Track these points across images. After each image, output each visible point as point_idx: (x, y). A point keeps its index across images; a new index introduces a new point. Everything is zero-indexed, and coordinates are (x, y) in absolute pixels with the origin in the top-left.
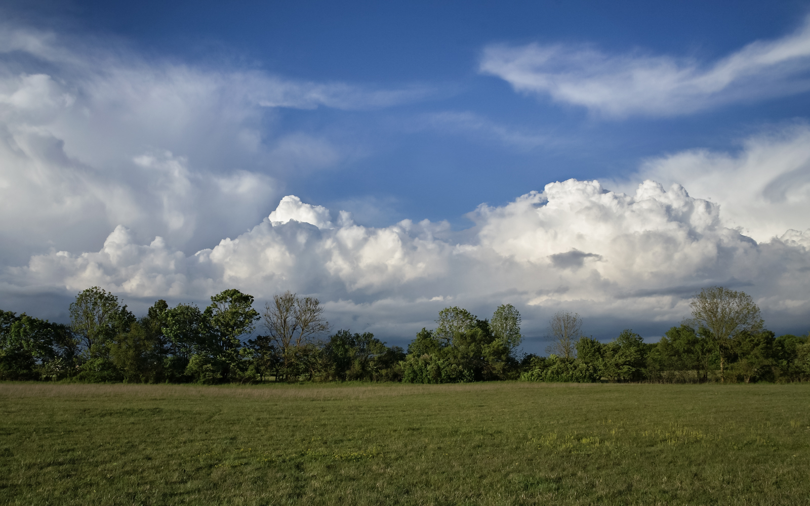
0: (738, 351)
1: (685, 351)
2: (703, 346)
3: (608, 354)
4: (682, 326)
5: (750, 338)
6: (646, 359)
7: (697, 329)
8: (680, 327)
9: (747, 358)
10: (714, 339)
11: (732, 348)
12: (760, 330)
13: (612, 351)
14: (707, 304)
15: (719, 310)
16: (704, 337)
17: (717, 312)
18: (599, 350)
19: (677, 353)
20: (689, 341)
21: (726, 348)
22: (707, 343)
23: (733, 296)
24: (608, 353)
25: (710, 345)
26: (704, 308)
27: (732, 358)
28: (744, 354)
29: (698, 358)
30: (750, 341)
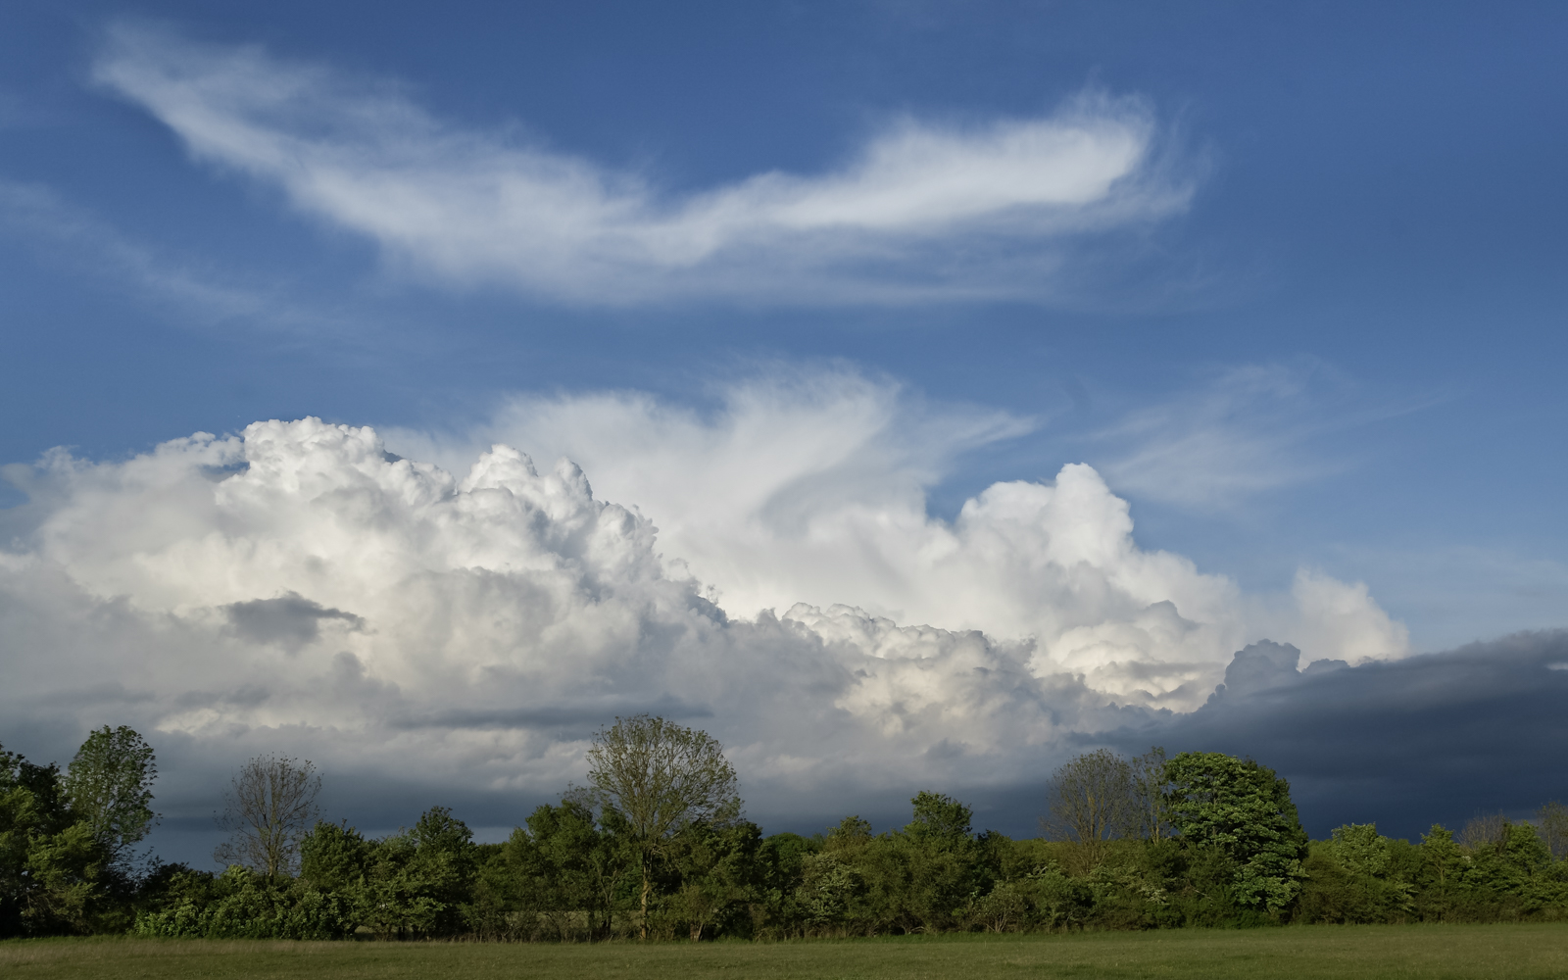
0: (683, 867)
1: (568, 865)
2: (607, 851)
3: (381, 866)
4: (564, 802)
5: (711, 837)
6: (473, 880)
7: (598, 813)
8: (561, 806)
9: (701, 883)
10: (633, 839)
11: (670, 861)
12: (732, 822)
13: (391, 860)
14: (623, 756)
15: (650, 771)
16: (611, 832)
17: (645, 774)
18: (359, 857)
19: (549, 868)
20: (577, 838)
21: (658, 860)
22: (617, 846)
23: (682, 738)
24: (380, 864)
25: (624, 852)
26: (617, 764)
27: (669, 883)
28: (698, 873)
29: (594, 882)
30: (711, 846)
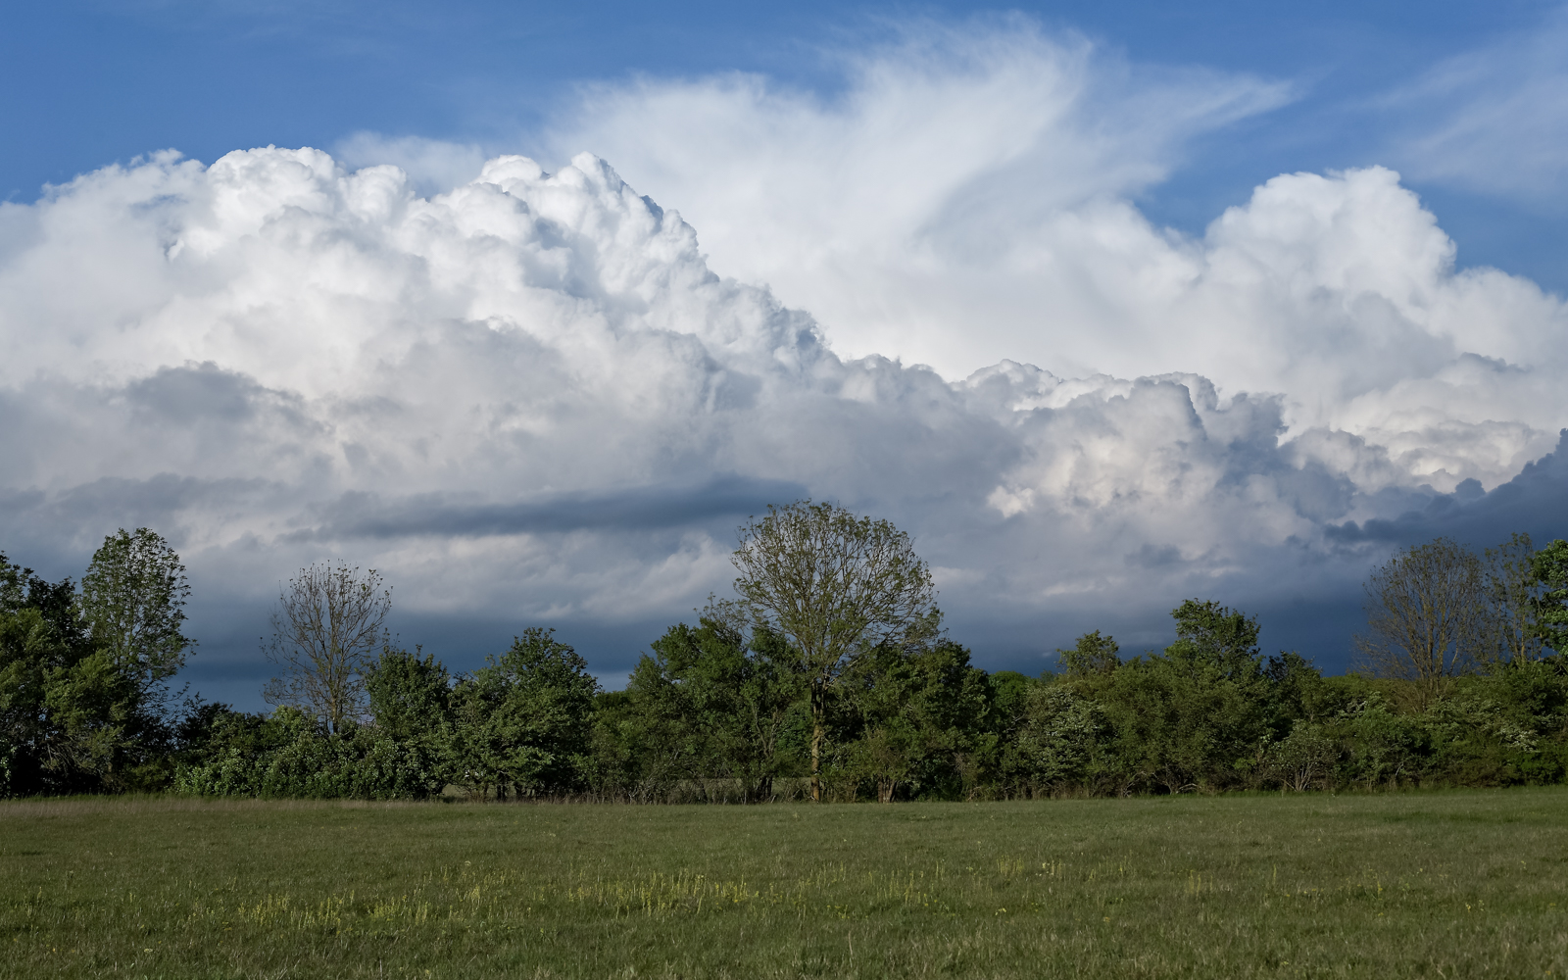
0: (865, 707)
1: (711, 705)
2: (763, 686)
3: (471, 707)
4: (703, 621)
5: (898, 666)
6: (588, 726)
7: (747, 634)
8: (699, 627)
9: (889, 727)
10: (797, 667)
11: (847, 696)
12: (930, 643)
13: (482, 697)
14: (781, 558)
15: (817, 578)
16: (766, 659)
17: (810, 582)
18: (440, 695)
19: (686, 708)
20: (724, 671)
21: (831, 697)
22: (775, 679)
23: (857, 531)
24: (469, 704)
25: (786, 687)
26: (773, 568)
27: (849, 728)
28: (880, 716)
29: (748, 727)
30: (898, 676)
